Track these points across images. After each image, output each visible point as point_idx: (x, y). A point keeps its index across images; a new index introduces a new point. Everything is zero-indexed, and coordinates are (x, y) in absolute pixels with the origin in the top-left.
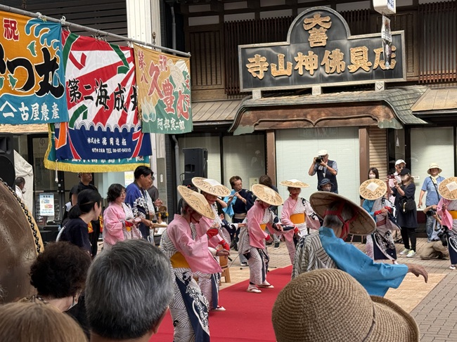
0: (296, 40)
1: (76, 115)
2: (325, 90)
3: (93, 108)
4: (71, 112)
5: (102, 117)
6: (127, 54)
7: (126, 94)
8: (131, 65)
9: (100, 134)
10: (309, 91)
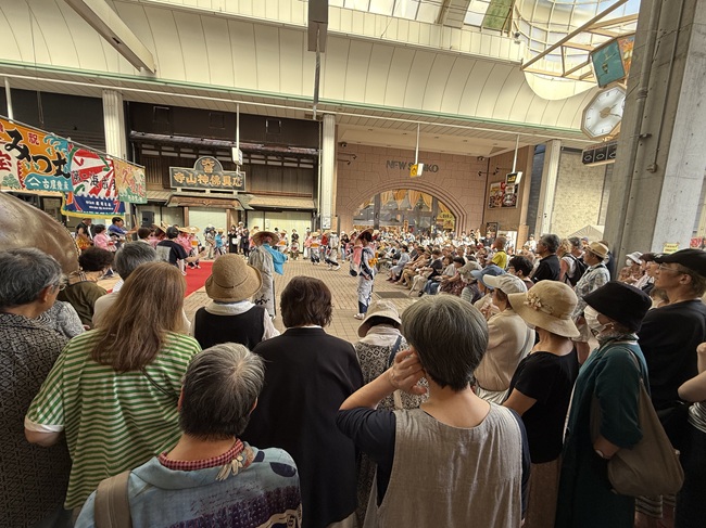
0: (198, 168)
1: (78, 189)
2: (212, 192)
3: (89, 187)
4: (75, 187)
5: (95, 191)
6: (109, 162)
7: (109, 182)
8: (111, 168)
9: (94, 199)
10: (204, 191)
